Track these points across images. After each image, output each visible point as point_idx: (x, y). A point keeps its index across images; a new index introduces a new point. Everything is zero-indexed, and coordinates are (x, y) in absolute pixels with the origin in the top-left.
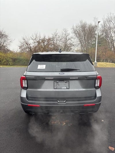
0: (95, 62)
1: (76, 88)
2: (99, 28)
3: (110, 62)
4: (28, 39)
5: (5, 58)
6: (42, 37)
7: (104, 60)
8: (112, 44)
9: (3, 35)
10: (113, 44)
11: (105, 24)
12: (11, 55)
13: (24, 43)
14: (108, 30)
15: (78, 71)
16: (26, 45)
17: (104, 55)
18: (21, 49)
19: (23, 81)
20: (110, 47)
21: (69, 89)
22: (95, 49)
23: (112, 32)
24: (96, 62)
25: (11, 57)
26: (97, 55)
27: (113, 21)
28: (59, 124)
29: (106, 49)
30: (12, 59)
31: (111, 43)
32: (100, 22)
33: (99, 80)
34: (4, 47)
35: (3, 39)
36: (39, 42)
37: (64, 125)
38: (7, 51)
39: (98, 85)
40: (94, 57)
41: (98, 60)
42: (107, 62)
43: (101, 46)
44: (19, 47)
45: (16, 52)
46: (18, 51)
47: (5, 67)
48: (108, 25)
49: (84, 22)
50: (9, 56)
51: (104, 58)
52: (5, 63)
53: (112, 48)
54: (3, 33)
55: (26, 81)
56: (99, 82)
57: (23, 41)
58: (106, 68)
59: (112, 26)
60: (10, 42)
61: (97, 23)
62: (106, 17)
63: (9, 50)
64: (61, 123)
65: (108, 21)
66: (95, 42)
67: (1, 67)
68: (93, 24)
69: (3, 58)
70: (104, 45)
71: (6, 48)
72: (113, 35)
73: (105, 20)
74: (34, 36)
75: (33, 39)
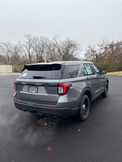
1: (42, 93)
4: (94, 46)
6: (110, 42)
13: (90, 51)
15: (45, 78)
16: (92, 52)
18: (86, 57)
21: (37, 93)
36: (106, 48)
44: (84, 55)
57: (89, 49)
71: (74, 57)
74: (101, 42)
75: (99, 46)
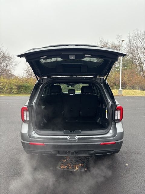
0: (119, 89)
2: (123, 48)
3: (138, 89)
5: (8, 84)
7: (131, 87)
8: (140, 67)
9: (6, 57)
10: (142, 67)
11: (131, 43)
12: (15, 81)
14: (135, 50)
17: (131, 81)
19: (25, 112)
20: (138, 71)
22: (120, 74)
23: (139, 53)
24: (121, 89)
25: (16, 83)
26: (122, 80)
27: (140, 40)
28: (70, 169)
29: (133, 73)
30: (16, 85)
31: (140, 65)
32: (124, 40)
33: (119, 111)
34: (8, 71)
35: (6, 62)
37: (77, 170)
38: (10, 76)
39: (119, 118)
40: (118, 83)
41: (124, 87)
42: (136, 89)
43: (126, 69)
44: (25, 72)
45: (21, 77)
46: (24, 76)
47: (7, 95)
48: (135, 44)
49: (105, 40)
50: (13, 83)
51: (131, 84)
52: (8, 91)
53: (140, 72)
54: (6, 55)
55: (28, 112)
56: (119, 114)
58: (134, 96)
59: (139, 45)
60: (15, 65)
61: (121, 42)
62: (132, 35)
63: (14, 75)
64: (73, 168)
65: (135, 39)
66: (120, 64)
67: (2, 95)
68: (116, 43)
69: (6, 85)
70: (131, 69)
71: (9, 72)
72: (141, 56)
73: (131, 38)
